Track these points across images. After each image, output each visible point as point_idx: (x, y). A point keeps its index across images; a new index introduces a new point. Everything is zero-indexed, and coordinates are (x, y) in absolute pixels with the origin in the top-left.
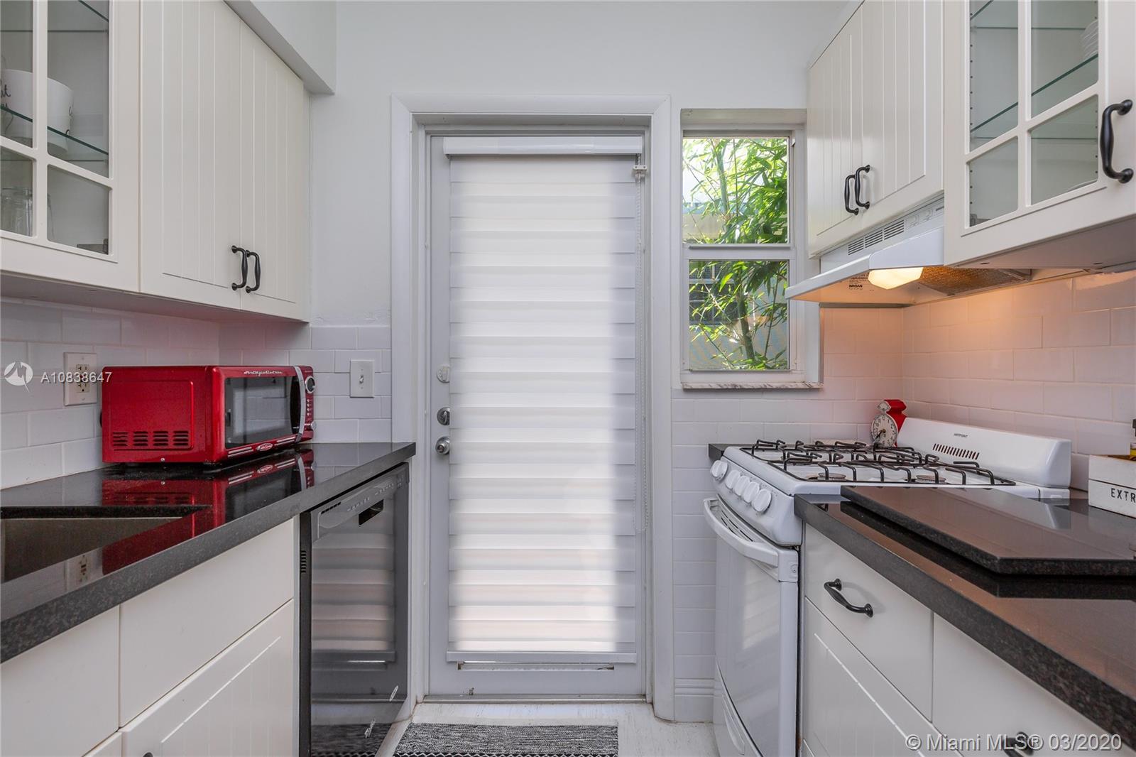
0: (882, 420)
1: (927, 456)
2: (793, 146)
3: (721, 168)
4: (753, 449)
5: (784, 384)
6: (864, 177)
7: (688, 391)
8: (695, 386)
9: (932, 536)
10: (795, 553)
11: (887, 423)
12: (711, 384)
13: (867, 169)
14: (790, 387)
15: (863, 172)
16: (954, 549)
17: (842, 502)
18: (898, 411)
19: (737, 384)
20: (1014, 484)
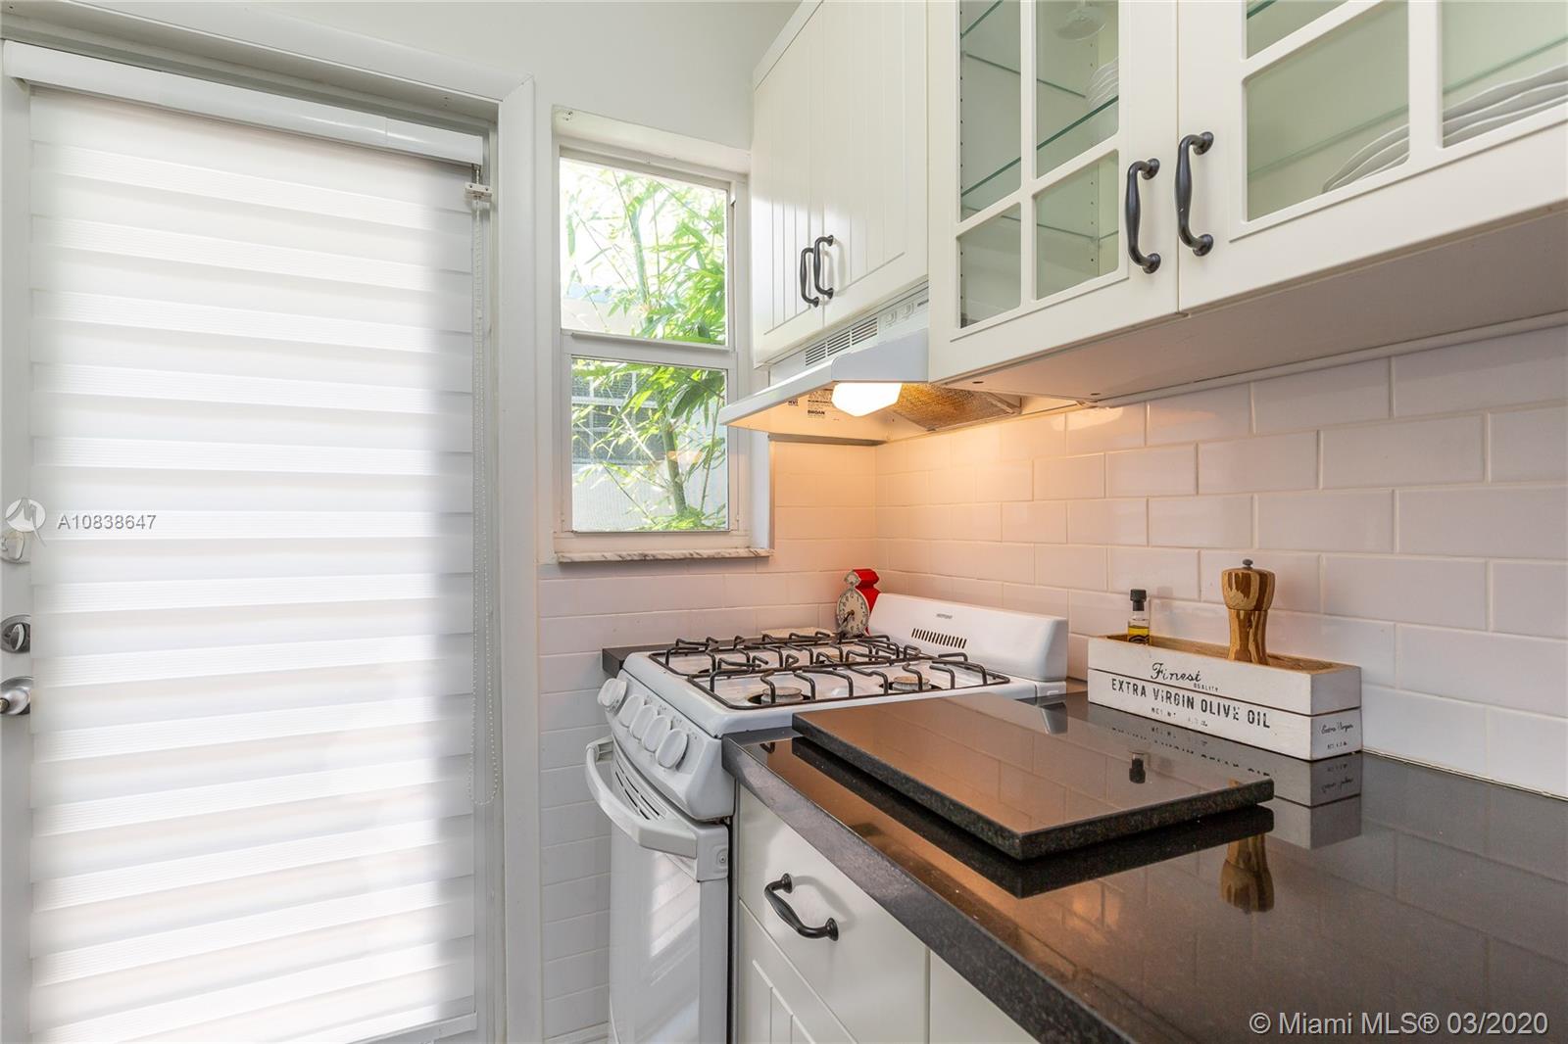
0: (850, 599)
1: (906, 648)
2: (733, 205)
3: (636, 235)
4: (668, 656)
5: (719, 551)
6: (827, 253)
7: (569, 567)
8: (577, 557)
9: (923, 797)
10: (723, 831)
11: (856, 602)
12: (606, 554)
13: (830, 241)
14: (728, 556)
15: (824, 246)
16: (955, 819)
17: (794, 739)
18: (868, 584)
19: (646, 552)
20: (1007, 681)
